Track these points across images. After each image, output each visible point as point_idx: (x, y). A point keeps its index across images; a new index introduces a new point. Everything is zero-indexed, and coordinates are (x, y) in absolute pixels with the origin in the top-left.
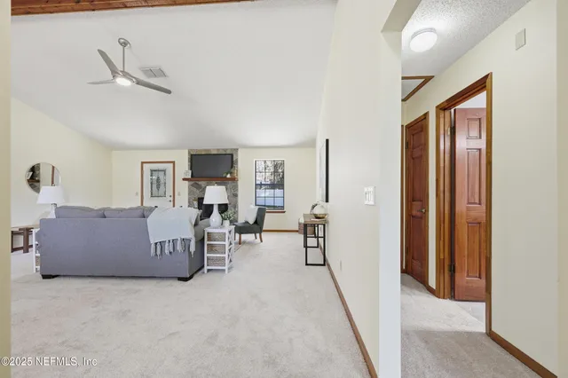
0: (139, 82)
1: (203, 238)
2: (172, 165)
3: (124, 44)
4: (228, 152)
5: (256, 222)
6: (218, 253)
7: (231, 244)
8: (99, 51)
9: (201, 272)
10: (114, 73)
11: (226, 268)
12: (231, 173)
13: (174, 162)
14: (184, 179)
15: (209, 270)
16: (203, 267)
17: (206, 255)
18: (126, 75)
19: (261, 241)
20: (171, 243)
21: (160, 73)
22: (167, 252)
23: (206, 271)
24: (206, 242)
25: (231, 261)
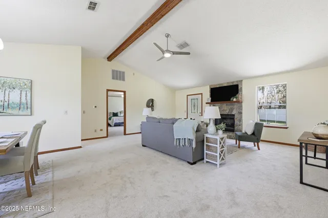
0: (174, 53)
1: (204, 140)
2: (201, 95)
3: (168, 36)
4: (235, 84)
5: (253, 134)
6: (213, 152)
7: (223, 147)
8: (154, 43)
9: (201, 162)
10: (163, 52)
11: (218, 163)
12: (236, 98)
13: (202, 94)
14: (207, 103)
15: (207, 162)
16: (203, 159)
17: (205, 152)
18: (168, 51)
19: (259, 149)
20: (183, 140)
21: (185, 45)
22: (181, 144)
23: (205, 162)
24: (205, 143)
25: (223, 159)
